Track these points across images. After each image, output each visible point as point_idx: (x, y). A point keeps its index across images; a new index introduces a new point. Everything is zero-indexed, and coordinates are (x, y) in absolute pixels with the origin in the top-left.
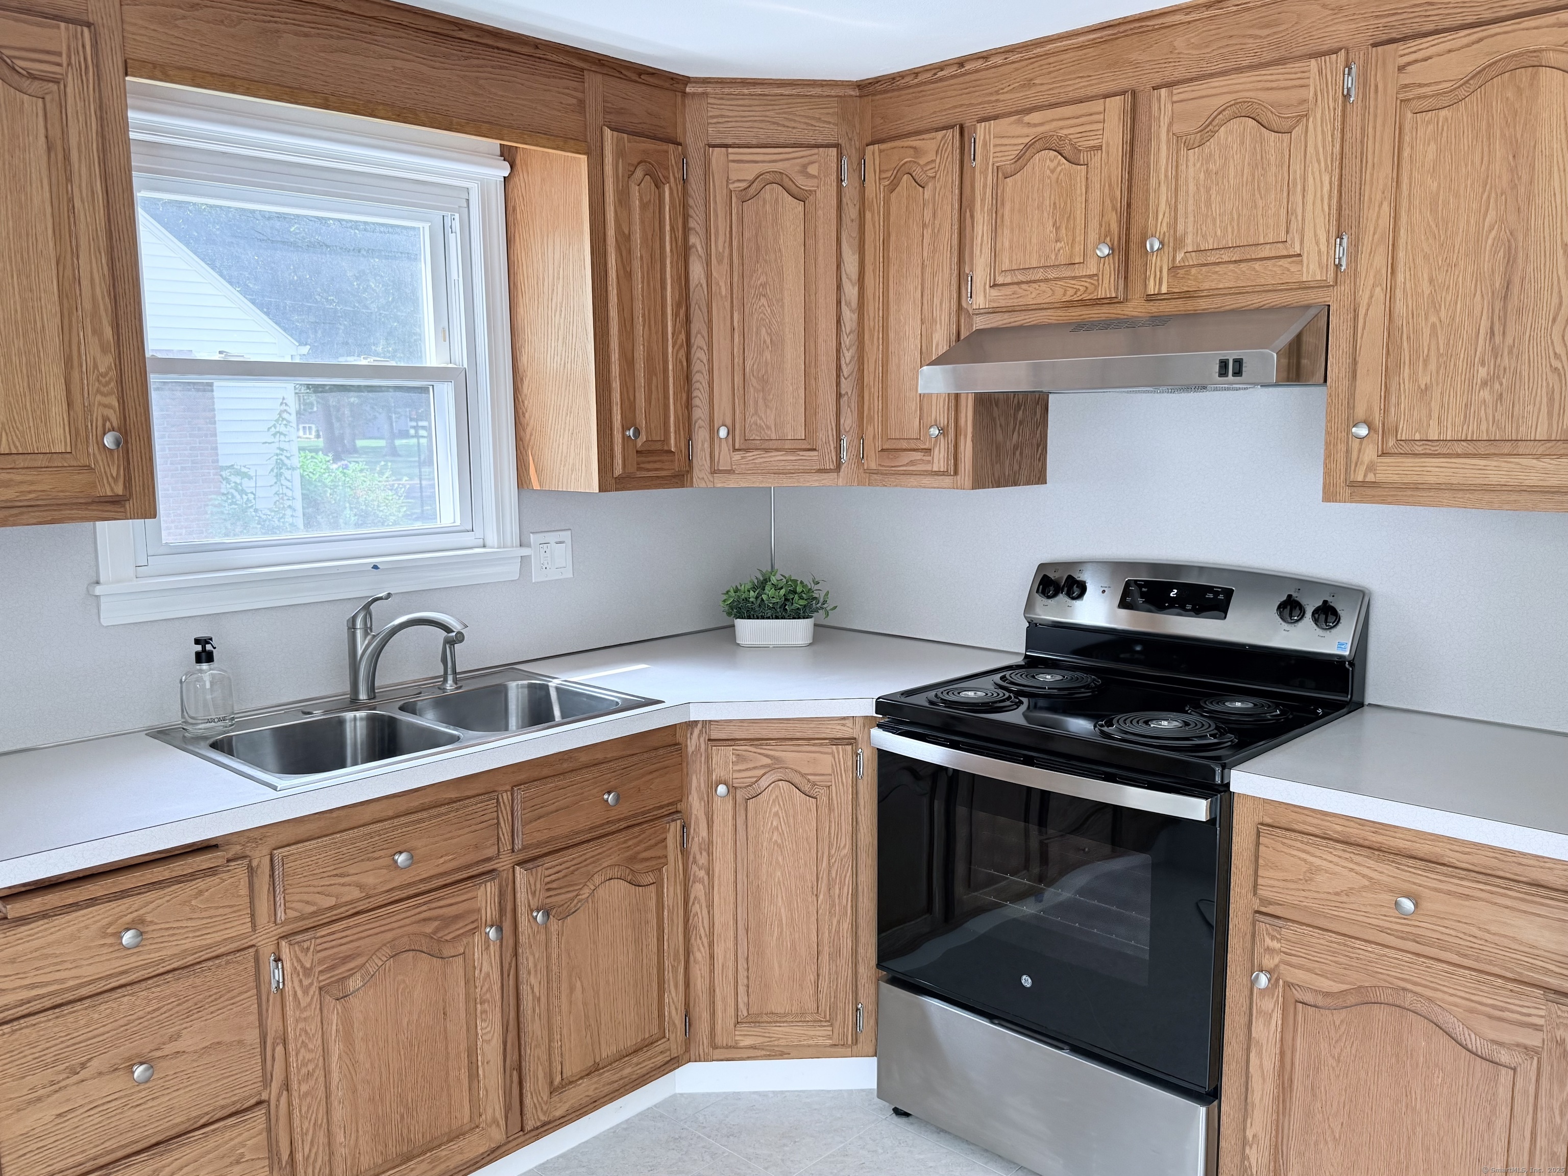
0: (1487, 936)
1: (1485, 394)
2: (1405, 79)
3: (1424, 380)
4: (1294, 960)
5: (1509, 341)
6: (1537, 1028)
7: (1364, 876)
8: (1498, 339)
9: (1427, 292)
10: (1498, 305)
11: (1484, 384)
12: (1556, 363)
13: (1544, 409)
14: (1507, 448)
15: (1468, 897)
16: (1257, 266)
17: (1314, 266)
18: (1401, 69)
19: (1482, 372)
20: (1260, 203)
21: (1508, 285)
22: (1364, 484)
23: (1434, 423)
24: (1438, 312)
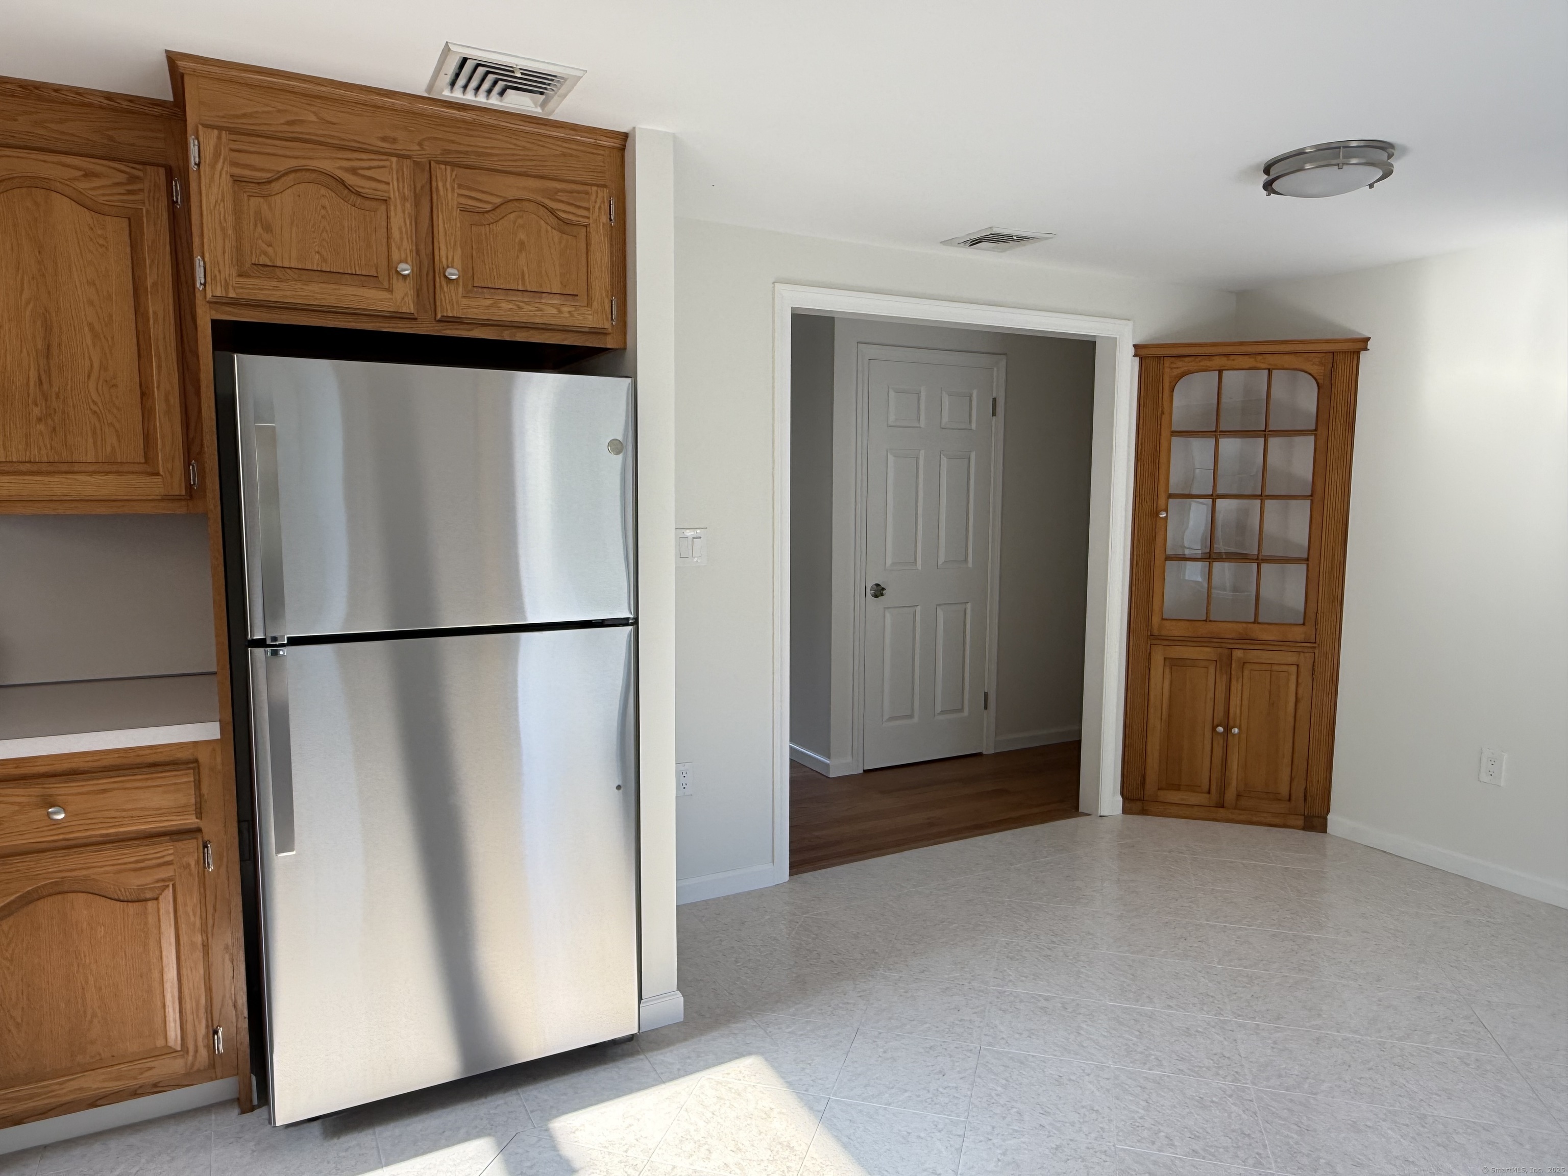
0: (124, 814)
1: (41, 427)
5: (55, 389)
6: (169, 863)
8: (46, 386)
10: (42, 361)
11: (39, 420)
12: (95, 408)
13: (91, 440)
15: (104, 791)
19: (37, 411)
21: (49, 347)
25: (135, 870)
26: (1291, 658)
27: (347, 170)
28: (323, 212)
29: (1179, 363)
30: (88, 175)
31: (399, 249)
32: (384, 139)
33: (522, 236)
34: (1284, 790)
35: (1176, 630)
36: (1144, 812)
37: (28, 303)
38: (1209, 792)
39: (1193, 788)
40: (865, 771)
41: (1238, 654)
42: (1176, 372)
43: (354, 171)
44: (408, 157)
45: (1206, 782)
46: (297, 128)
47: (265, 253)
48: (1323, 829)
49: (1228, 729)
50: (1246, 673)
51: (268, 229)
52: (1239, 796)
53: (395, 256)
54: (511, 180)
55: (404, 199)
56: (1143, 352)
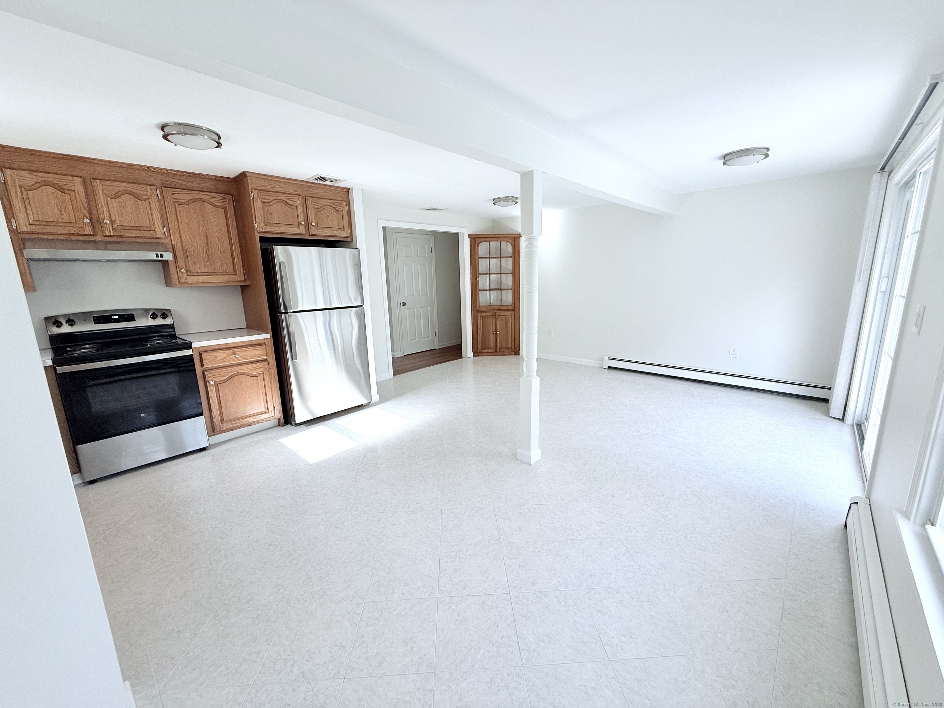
0: (251, 356)
1: (208, 263)
2: (174, 197)
3: (194, 260)
4: (215, 376)
5: (210, 253)
7: (227, 354)
8: (208, 253)
9: (190, 242)
10: (207, 246)
11: (207, 261)
12: (220, 258)
13: (220, 267)
14: (214, 274)
15: (246, 351)
16: (143, 231)
17: (160, 233)
18: (173, 194)
19: (206, 260)
20: (140, 217)
21: (208, 243)
22: (184, 283)
23: (198, 269)
24: (194, 247)
25: (254, 369)
26: (510, 313)
27: (287, 199)
28: (283, 209)
29: (479, 240)
30: (213, 197)
31: (301, 218)
32: (294, 191)
33: (328, 214)
34: (510, 346)
35: (483, 309)
36: (478, 356)
37: (201, 232)
38: (493, 349)
39: (489, 348)
40: (404, 355)
41: (497, 313)
42: (479, 242)
43: (289, 199)
44: (300, 195)
45: (492, 347)
46: (274, 189)
47: (271, 220)
48: (519, 355)
49: (496, 333)
50: (500, 317)
51: (271, 214)
52: (500, 349)
53: (300, 220)
54: (325, 200)
55: (301, 206)
56: (470, 236)
